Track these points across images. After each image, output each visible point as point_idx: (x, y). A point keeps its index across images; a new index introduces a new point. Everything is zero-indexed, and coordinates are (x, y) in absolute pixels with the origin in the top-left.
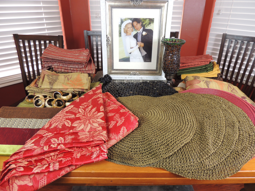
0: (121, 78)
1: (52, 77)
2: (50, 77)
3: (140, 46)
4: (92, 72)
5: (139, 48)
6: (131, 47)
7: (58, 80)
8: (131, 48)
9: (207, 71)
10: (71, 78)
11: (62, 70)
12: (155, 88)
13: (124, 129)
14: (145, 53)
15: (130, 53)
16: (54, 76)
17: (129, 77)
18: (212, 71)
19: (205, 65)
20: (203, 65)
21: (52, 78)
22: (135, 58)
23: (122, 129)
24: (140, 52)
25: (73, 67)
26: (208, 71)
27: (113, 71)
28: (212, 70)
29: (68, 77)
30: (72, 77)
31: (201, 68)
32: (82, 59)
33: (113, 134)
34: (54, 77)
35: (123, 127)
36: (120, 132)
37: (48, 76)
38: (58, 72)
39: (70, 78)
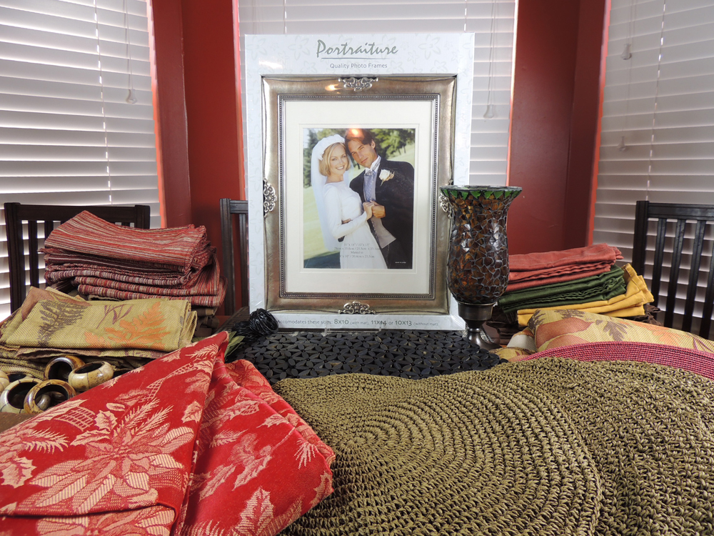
0: (310, 322)
1: (60, 309)
2: (52, 308)
3: (373, 215)
4: (212, 302)
5: (369, 221)
6: (344, 220)
7: (78, 321)
8: (343, 223)
9: (607, 294)
10: (127, 313)
11: (106, 291)
12: (425, 353)
13: (260, 501)
14: (389, 239)
15: (341, 240)
16: (67, 307)
17: (336, 321)
18: (623, 296)
19: (598, 275)
20: (590, 276)
21: (58, 311)
22: (356, 254)
23: (252, 503)
24: (375, 236)
25: (144, 281)
26: (608, 297)
27: (284, 301)
28: (625, 293)
29: (117, 310)
30: (132, 310)
31: (585, 285)
32: (175, 254)
33: (205, 528)
34: (68, 309)
35: (257, 493)
36: (243, 515)
37: (45, 306)
38: (94, 296)
39: (122, 315)
